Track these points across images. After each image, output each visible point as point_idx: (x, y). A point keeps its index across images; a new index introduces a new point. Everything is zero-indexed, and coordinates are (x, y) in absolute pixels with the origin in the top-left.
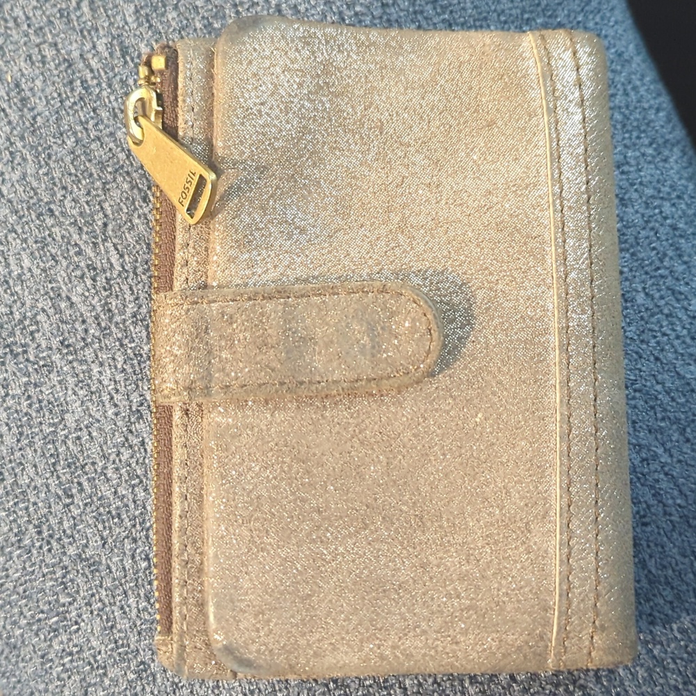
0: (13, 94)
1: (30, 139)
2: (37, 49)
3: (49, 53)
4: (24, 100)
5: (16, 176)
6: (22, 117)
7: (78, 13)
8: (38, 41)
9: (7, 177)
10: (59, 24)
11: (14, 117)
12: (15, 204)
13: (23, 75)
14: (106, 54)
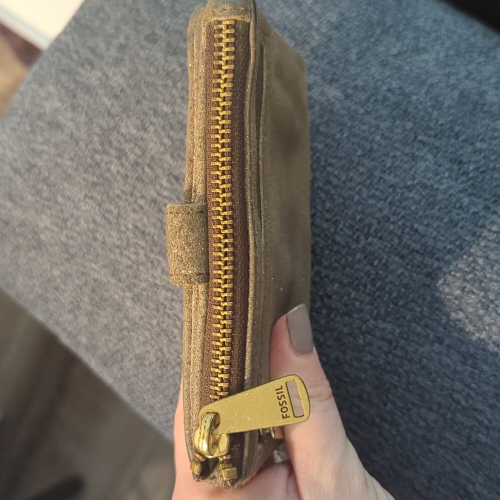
0: (137, 233)
1: (156, 250)
2: (136, 204)
3: (142, 202)
4: (143, 233)
5: (159, 271)
6: (147, 242)
7: (146, 175)
8: (134, 200)
9: (155, 274)
10: (139, 186)
11: (143, 243)
12: (167, 286)
13: (136, 221)
14: (169, 186)
